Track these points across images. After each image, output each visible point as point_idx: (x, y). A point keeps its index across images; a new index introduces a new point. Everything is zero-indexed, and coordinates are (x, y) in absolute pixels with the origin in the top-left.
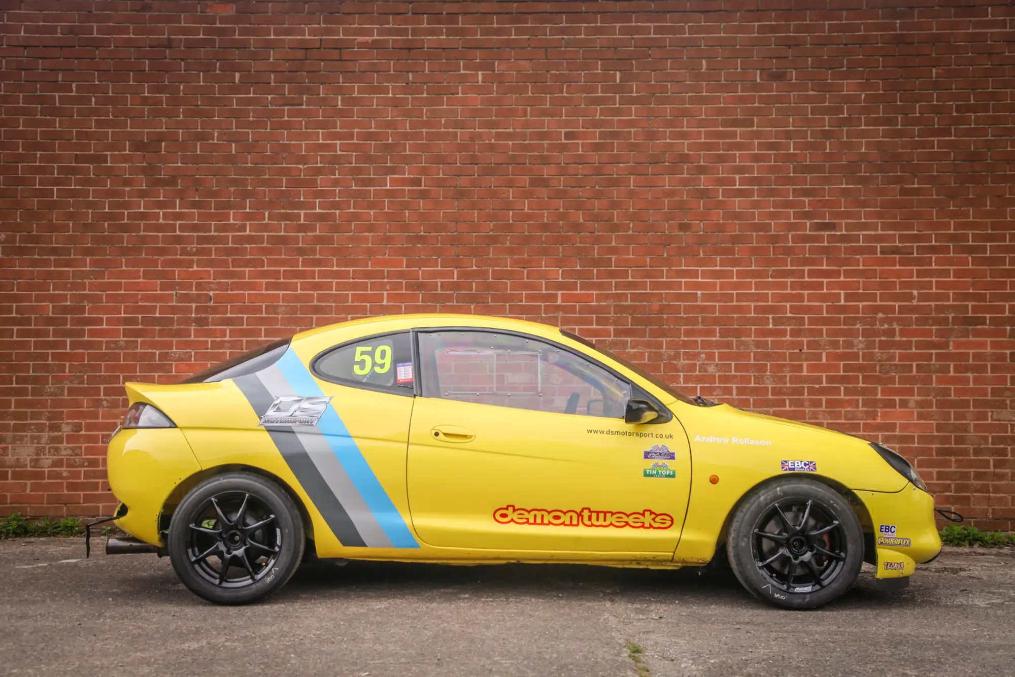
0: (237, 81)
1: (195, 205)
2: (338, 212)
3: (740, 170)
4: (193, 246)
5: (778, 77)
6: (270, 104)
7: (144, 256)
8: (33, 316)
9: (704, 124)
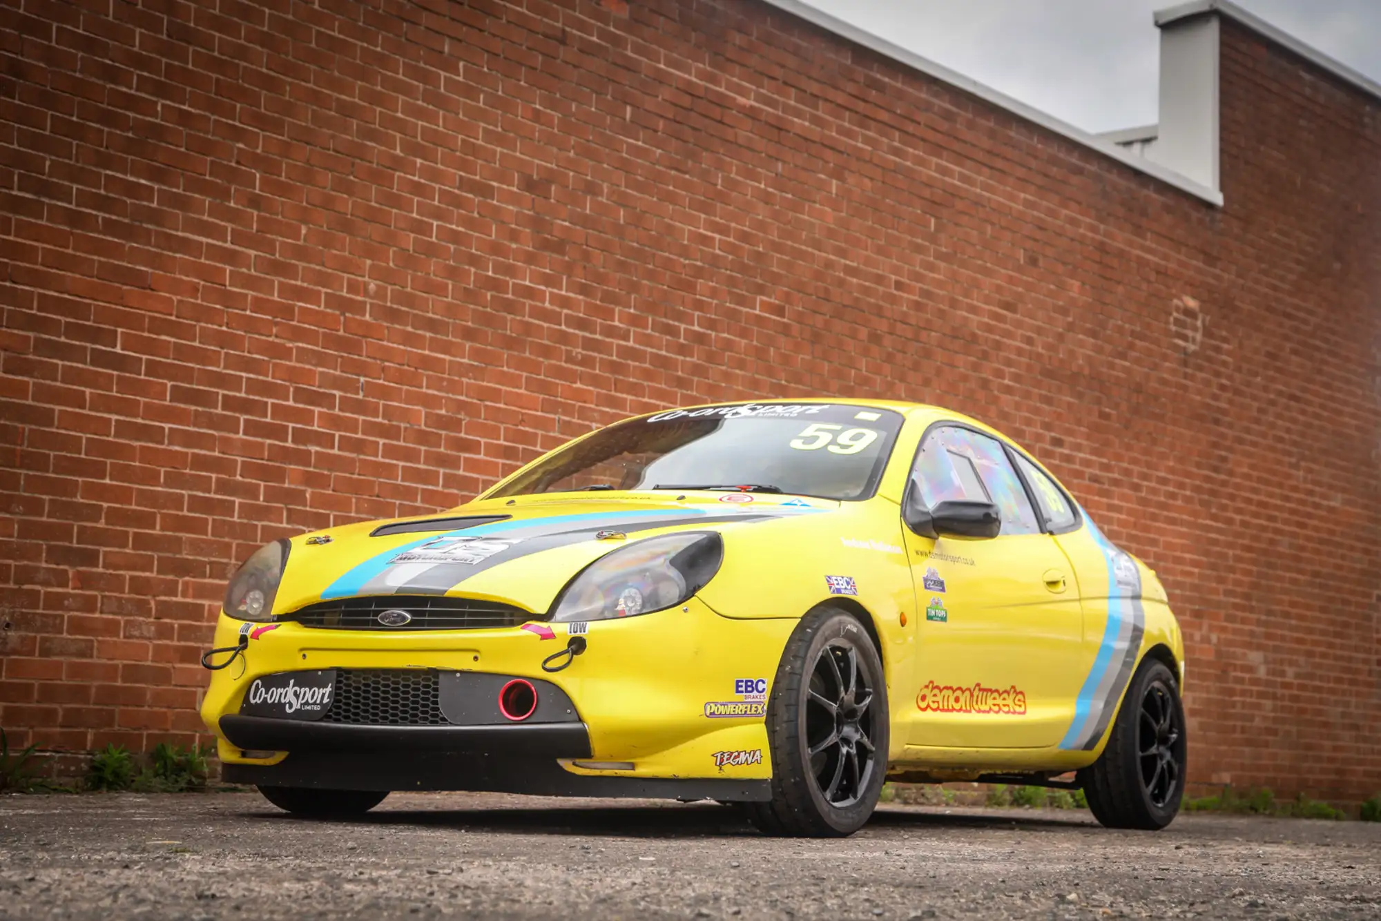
0: (628, 118)
1: (584, 290)
2: (713, 334)
3: (1009, 363)
4: (578, 351)
5: (1033, 261)
6: (658, 162)
7: (527, 354)
8: (403, 425)
9: (987, 301)
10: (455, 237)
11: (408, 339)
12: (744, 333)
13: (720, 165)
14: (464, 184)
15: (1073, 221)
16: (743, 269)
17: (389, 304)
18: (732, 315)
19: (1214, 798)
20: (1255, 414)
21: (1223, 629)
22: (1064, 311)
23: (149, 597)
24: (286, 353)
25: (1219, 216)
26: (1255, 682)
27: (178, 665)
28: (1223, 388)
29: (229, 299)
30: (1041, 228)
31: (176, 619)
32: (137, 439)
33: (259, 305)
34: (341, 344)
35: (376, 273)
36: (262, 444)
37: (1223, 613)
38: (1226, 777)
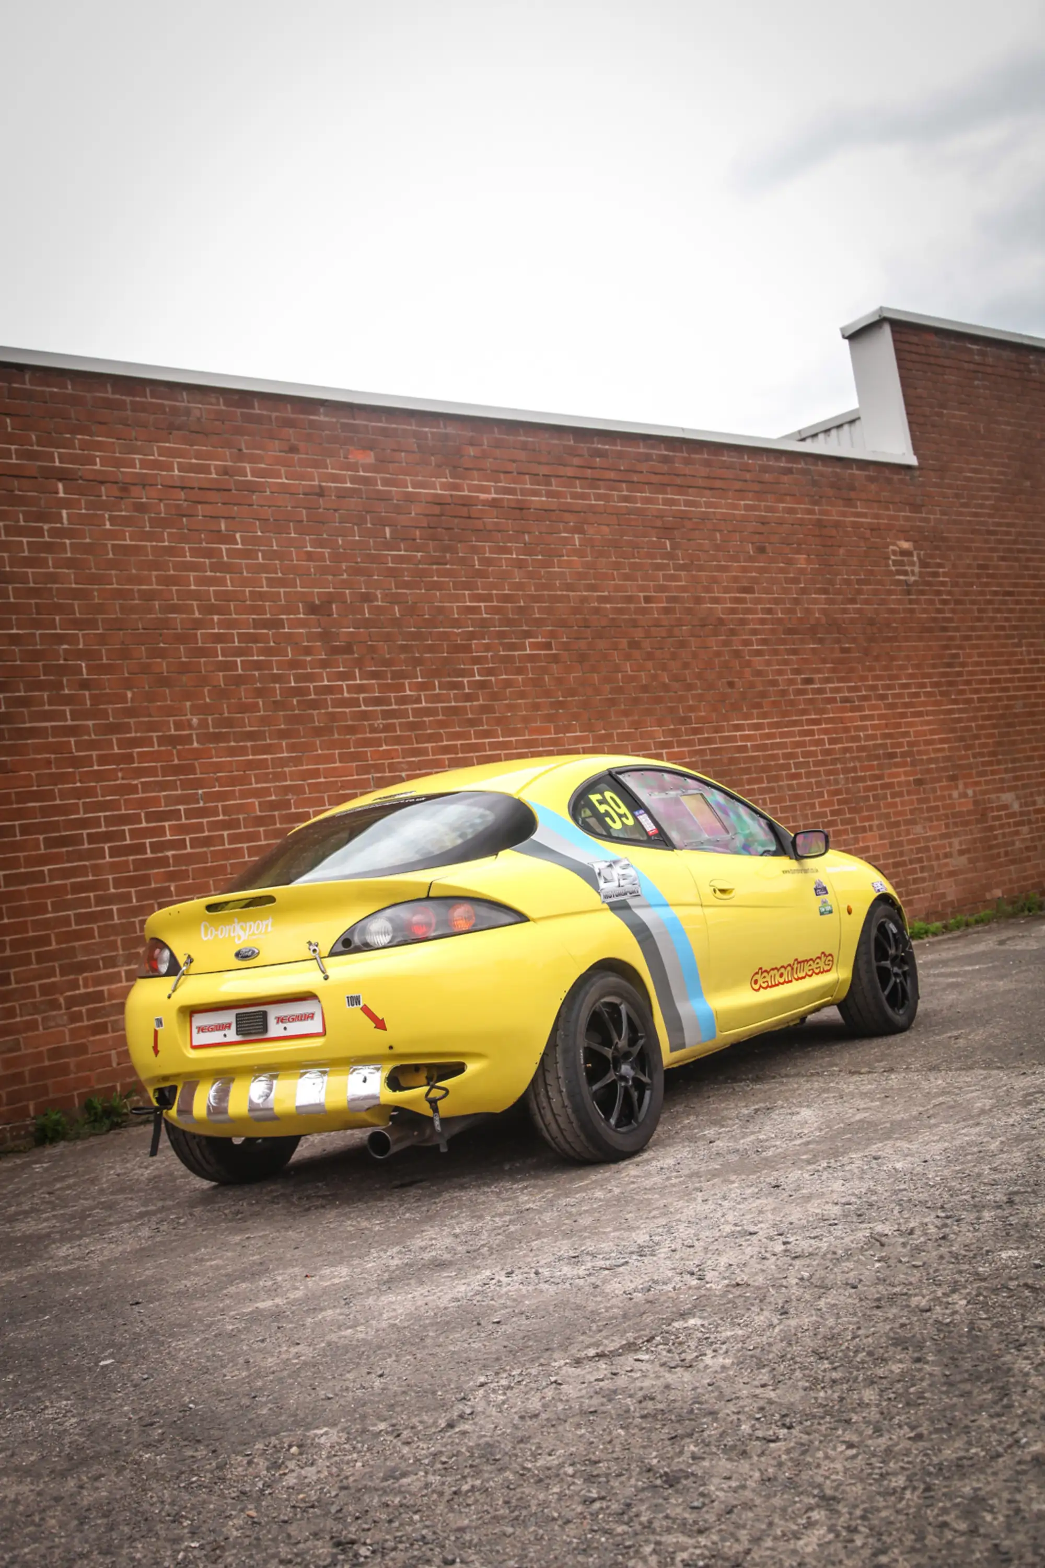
0: (388, 535)
1: (375, 675)
2: (493, 678)
3: (755, 632)
4: (379, 723)
5: (761, 550)
6: (420, 562)
7: (336, 736)
8: (241, 817)
9: (726, 590)
10: (258, 665)
11: (232, 752)
12: (519, 671)
13: (475, 550)
14: (257, 624)
15: (791, 511)
16: (509, 622)
17: (211, 730)
18: (509, 659)
19: (988, 912)
20: (976, 614)
21: (977, 784)
22: (795, 581)
23: (57, 996)
24: (133, 789)
25: (917, 473)
26: (1013, 815)
27: (92, 1038)
28: (945, 602)
29: (76, 762)
30: (763, 523)
31: (83, 1005)
32: (25, 884)
33: (102, 760)
34: (177, 770)
35: (195, 710)
36: (127, 861)
37: (974, 771)
38: (998, 893)
